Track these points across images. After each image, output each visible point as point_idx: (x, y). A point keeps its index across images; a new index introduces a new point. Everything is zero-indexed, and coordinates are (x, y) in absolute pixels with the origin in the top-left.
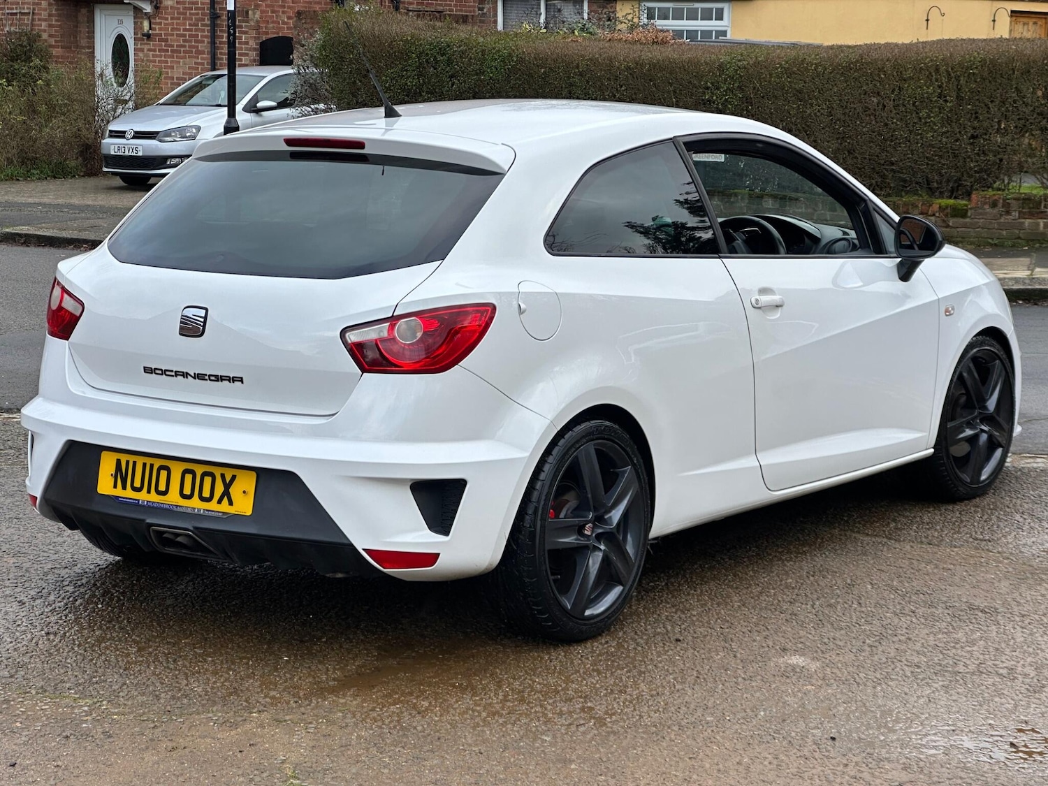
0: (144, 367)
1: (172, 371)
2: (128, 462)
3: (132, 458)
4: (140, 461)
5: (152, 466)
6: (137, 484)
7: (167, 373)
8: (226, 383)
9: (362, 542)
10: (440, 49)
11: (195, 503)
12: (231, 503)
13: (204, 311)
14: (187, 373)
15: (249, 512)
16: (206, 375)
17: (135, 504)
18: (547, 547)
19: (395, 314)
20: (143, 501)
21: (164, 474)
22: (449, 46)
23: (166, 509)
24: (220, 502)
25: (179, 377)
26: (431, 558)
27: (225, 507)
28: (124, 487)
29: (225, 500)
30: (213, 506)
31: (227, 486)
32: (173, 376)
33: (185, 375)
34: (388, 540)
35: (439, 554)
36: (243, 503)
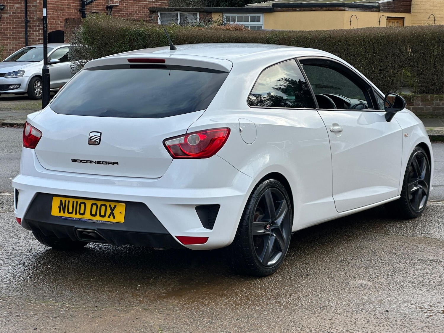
0: (72, 159)
1: (85, 160)
2: (65, 201)
3: (67, 199)
4: (71, 200)
5: (77, 202)
6: (70, 210)
7: (83, 161)
8: (111, 165)
9: (174, 233)
10: (139, 34)
11: (98, 218)
12: (114, 218)
13: (100, 134)
14: (92, 161)
15: (123, 221)
16: (101, 162)
17: (70, 220)
18: (253, 235)
19: (187, 133)
20: (73, 218)
21: (83, 206)
22: (143, 32)
23: (84, 221)
24: (109, 217)
25: (88, 163)
26: (205, 240)
27: (111, 219)
28: (64, 212)
29: (112, 216)
30: (106, 219)
31: (112, 210)
32: (85, 163)
33: (91, 162)
34: (186, 232)
35: (208, 238)
36: (120, 217)
